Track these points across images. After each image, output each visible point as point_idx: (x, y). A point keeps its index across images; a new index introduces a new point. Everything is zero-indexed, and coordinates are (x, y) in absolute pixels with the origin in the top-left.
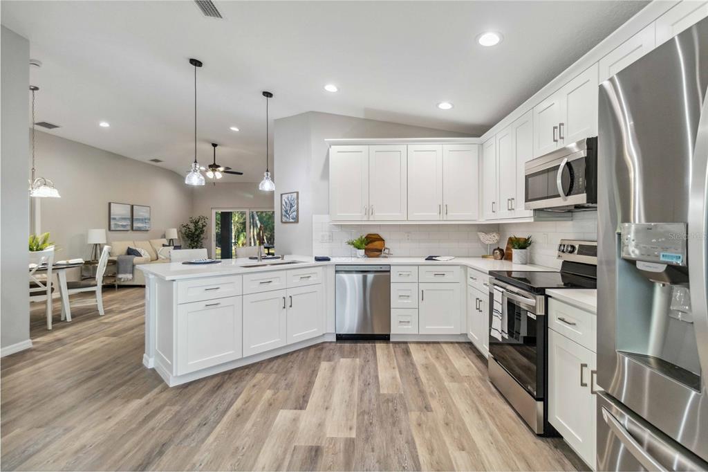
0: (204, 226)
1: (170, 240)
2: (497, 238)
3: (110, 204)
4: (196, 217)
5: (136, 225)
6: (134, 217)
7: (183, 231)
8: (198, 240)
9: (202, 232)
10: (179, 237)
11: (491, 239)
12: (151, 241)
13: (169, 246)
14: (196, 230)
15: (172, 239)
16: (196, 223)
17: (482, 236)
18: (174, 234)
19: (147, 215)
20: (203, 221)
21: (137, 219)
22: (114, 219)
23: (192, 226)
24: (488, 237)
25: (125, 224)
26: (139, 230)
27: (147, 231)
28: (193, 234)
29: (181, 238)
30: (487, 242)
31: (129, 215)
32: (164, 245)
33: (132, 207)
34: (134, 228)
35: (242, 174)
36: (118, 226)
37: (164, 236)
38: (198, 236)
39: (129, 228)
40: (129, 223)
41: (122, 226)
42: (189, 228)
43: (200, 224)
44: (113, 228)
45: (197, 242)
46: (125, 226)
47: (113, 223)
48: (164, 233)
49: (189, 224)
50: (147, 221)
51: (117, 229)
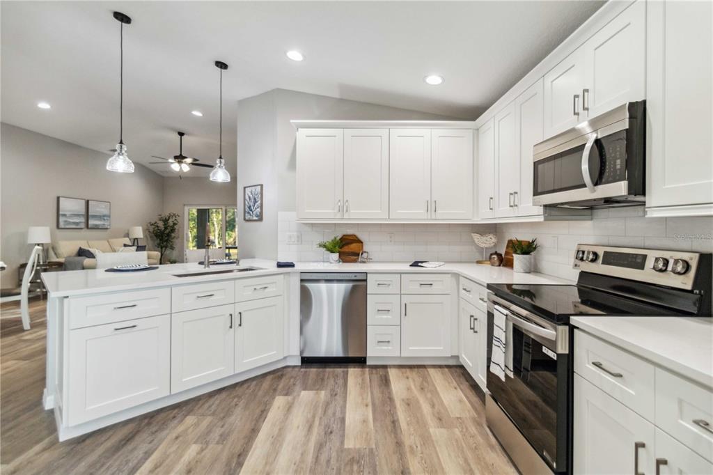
0: (175, 224)
1: (134, 239)
2: (494, 240)
3: (58, 198)
4: (166, 214)
5: (92, 222)
6: (90, 214)
7: (151, 230)
8: (167, 240)
9: (173, 230)
10: (145, 236)
11: (488, 241)
12: (110, 240)
13: (133, 245)
14: (166, 228)
15: (137, 239)
16: (166, 221)
17: (476, 237)
18: (138, 232)
19: (106, 212)
20: (174, 218)
21: (94, 216)
22: (65, 215)
23: (161, 224)
24: (484, 239)
25: (77, 221)
26: (96, 228)
27: (107, 229)
28: (163, 233)
29: (148, 236)
30: (482, 245)
31: (83, 211)
32: (125, 245)
33: (87, 202)
34: (90, 226)
36: (70, 223)
37: (127, 235)
38: (168, 235)
39: (83, 225)
40: (83, 220)
42: (157, 226)
43: (170, 223)
44: (62, 225)
45: (167, 241)
46: (77, 224)
47: (62, 219)
48: (126, 232)
49: (158, 222)
50: (105, 218)
51: (67, 227)
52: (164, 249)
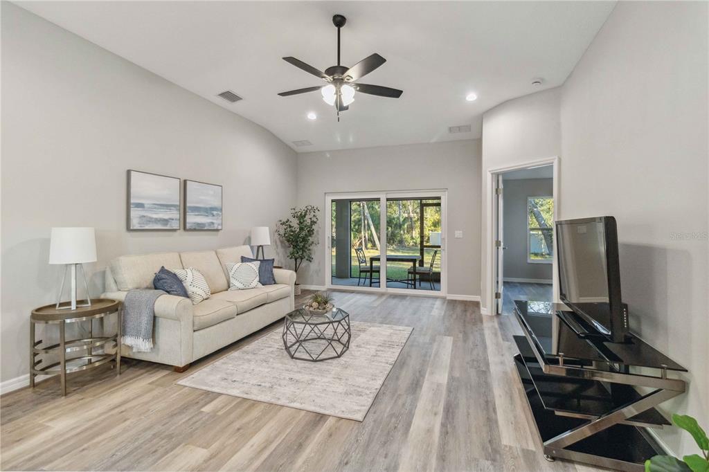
0: (313, 223)
1: (259, 247)
3: (129, 172)
4: (301, 208)
5: (192, 219)
6: (188, 205)
7: (282, 232)
8: (304, 246)
9: (311, 232)
10: (271, 243)
12: (220, 250)
13: (257, 260)
14: (301, 229)
15: (262, 246)
16: (301, 217)
18: (264, 236)
19: (216, 203)
20: (312, 213)
21: (196, 209)
22: (140, 206)
23: (295, 223)
25: (166, 217)
26: (199, 228)
27: (217, 230)
28: (297, 236)
29: (279, 243)
31: (176, 199)
32: (244, 259)
33: (185, 182)
34: (188, 226)
35: (396, 93)
36: (151, 220)
37: (248, 241)
38: (305, 240)
39: (175, 225)
40: (175, 214)
41: (157, 221)
42: (290, 227)
43: (308, 220)
44: (135, 224)
45: (303, 249)
46: (166, 221)
47: (135, 213)
48: (248, 235)
49: (292, 219)
50: (215, 213)
51: (147, 227)
52: (299, 261)
